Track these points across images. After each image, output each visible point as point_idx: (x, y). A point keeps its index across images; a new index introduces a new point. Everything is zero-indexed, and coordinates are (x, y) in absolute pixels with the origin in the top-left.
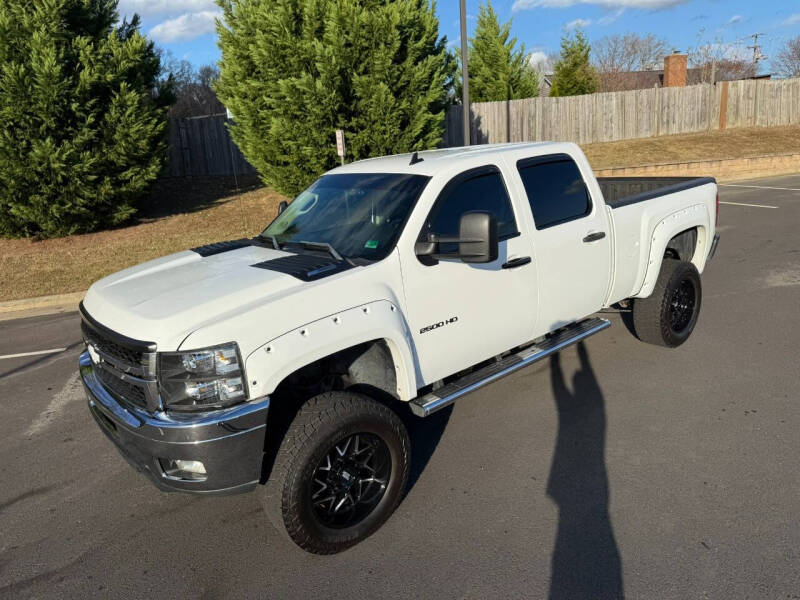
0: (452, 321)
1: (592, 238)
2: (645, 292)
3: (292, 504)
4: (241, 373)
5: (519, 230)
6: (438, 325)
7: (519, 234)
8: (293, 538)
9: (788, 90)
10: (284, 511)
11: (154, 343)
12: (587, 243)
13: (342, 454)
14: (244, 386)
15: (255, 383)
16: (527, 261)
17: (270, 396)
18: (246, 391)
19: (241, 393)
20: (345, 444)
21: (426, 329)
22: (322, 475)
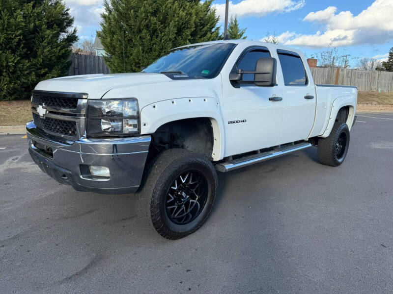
0: (243, 121)
1: (308, 98)
2: (326, 134)
3: (157, 202)
4: (138, 117)
5: (277, 83)
6: (237, 122)
7: (277, 85)
8: (154, 224)
9: (366, 75)
10: (152, 206)
11: (86, 94)
12: (306, 100)
13: (183, 182)
14: (138, 126)
15: (145, 125)
16: (280, 99)
17: (152, 135)
18: (139, 130)
19: (136, 130)
20: (185, 176)
21: (231, 122)
22: (172, 192)
